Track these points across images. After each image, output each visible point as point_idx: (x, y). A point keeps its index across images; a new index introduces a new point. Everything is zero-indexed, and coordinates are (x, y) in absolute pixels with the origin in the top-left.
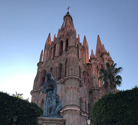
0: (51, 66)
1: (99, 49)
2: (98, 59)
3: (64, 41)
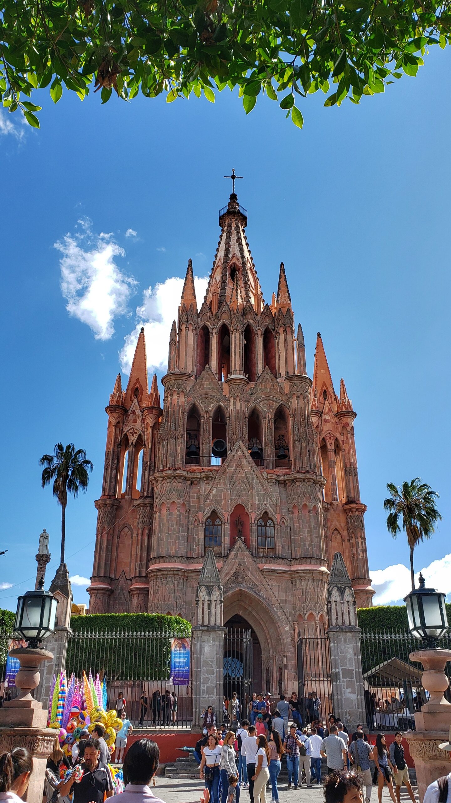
0: (220, 403)
1: (324, 384)
2: (327, 417)
3: (259, 333)
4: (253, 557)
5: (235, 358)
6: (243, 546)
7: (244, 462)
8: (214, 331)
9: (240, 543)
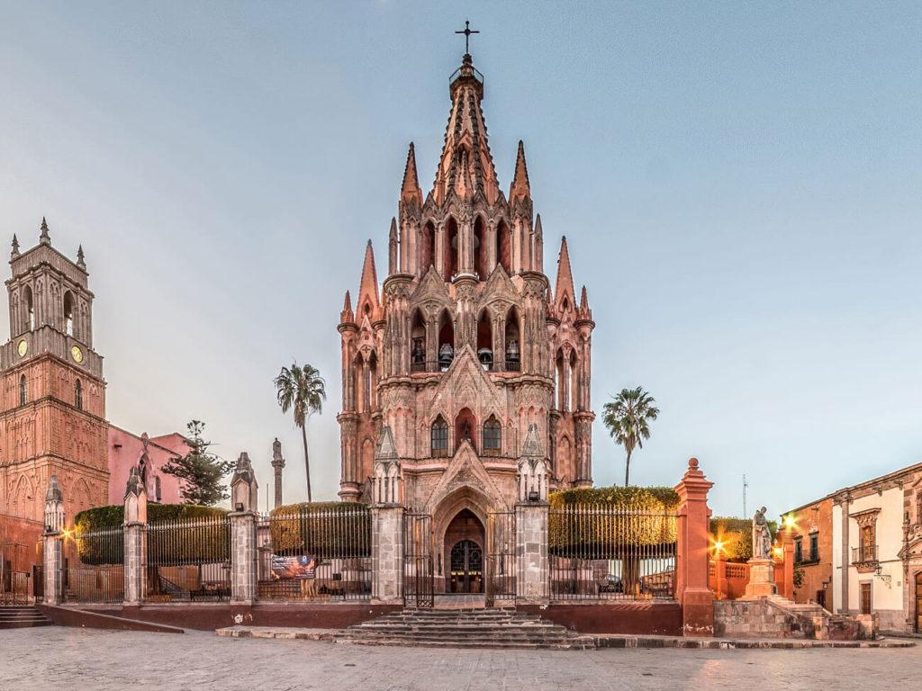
0: (446, 306)
3: (492, 226)
4: (479, 457)
5: (463, 256)
6: (469, 447)
7: (471, 365)
8: (440, 227)
9: (465, 444)
